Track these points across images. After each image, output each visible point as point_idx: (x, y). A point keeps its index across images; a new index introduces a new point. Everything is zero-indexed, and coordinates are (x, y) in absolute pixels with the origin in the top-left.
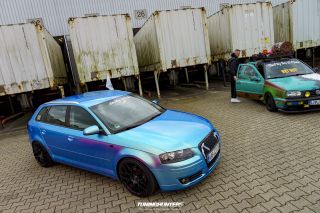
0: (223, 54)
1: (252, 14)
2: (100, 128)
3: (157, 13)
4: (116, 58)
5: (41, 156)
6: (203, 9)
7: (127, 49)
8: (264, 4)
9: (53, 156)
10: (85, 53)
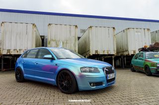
0: (123, 52)
1: (139, 34)
2: (53, 56)
3: (91, 27)
4: (68, 45)
5: (18, 76)
6: (114, 28)
7: (74, 41)
8: (146, 30)
9: (25, 75)
10: (52, 40)
